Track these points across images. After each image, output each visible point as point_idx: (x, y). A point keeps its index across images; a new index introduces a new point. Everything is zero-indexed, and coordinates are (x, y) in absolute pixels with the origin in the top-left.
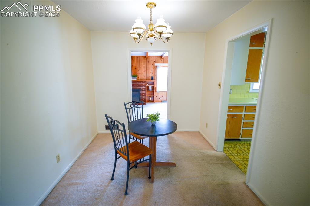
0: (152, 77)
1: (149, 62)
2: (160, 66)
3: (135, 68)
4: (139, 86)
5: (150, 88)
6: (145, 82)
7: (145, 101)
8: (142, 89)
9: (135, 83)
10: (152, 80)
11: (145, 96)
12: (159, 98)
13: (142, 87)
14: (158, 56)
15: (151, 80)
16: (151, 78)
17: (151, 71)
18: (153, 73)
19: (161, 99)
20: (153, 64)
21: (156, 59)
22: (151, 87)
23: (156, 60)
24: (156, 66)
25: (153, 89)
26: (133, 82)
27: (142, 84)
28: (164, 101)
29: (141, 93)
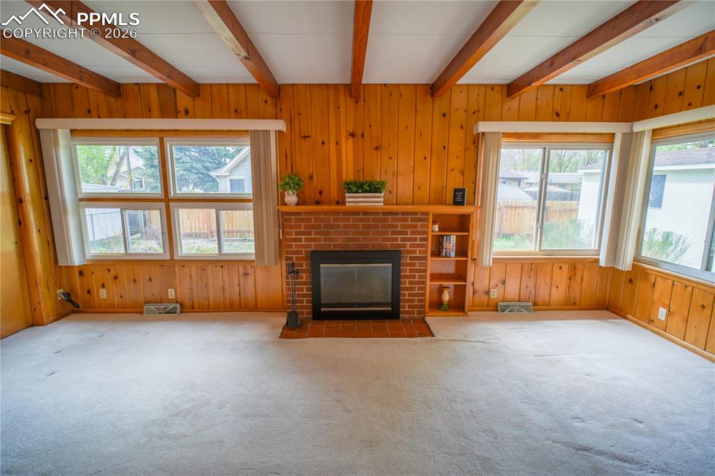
0: (463, 190)
1: (444, 115)
2: (506, 135)
3: (377, 148)
4: (394, 233)
5: (451, 242)
6: (427, 213)
7: (423, 307)
8: (410, 252)
9: (374, 220)
10: (462, 204)
11: (424, 283)
12: (488, 293)
13: (410, 239)
14: (492, 87)
15: (456, 203)
16: (455, 196)
17: (455, 163)
18: (462, 173)
19: (495, 294)
20: (467, 127)
21: (481, 98)
22: (453, 238)
23: (481, 109)
24: (483, 133)
25: (462, 250)
26: (365, 213)
27: (408, 227)
28: (508, 307)
29: (406, 271)
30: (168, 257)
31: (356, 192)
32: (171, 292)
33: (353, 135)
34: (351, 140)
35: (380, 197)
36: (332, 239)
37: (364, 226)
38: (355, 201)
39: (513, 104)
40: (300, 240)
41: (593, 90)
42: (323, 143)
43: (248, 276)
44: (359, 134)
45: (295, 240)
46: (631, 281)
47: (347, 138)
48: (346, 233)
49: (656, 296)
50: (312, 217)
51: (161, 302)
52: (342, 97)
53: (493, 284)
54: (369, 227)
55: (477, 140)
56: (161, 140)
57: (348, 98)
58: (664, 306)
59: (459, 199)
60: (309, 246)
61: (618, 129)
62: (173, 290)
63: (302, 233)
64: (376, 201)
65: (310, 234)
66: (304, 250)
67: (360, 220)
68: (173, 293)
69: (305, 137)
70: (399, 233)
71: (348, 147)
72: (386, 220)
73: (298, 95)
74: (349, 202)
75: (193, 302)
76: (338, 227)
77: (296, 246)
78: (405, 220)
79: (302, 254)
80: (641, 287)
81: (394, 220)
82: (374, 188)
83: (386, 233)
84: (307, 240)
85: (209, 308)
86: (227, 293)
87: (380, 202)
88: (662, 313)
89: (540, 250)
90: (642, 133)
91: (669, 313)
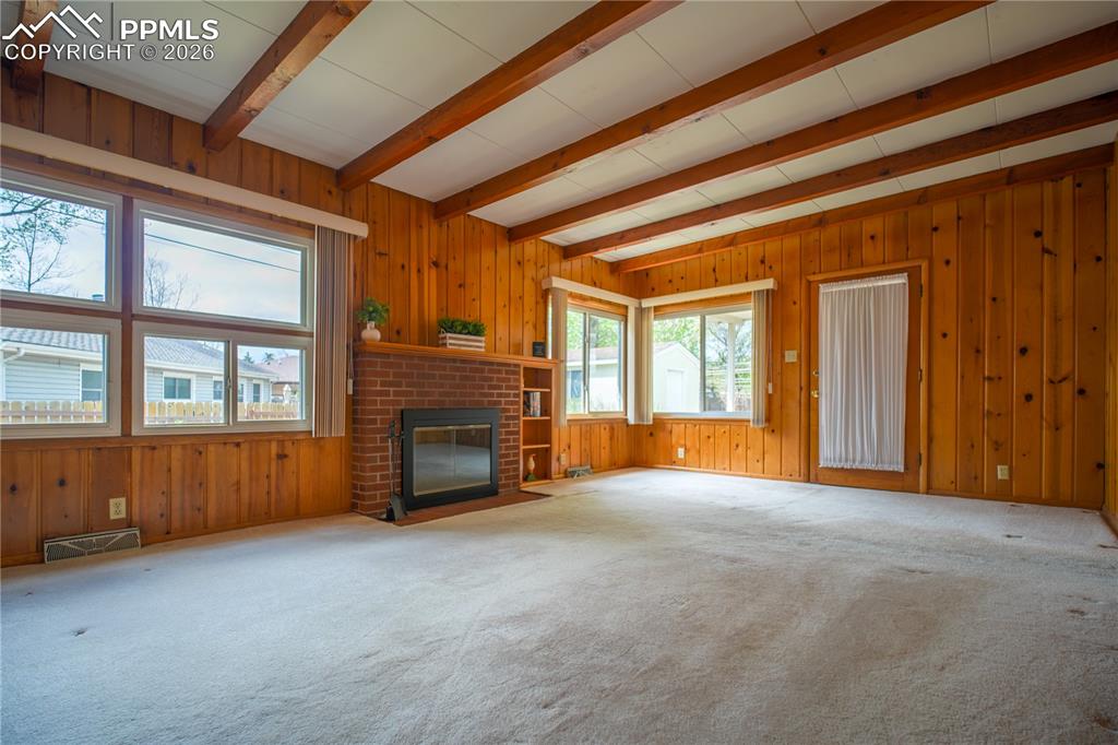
0: (541, 344)
1: (519, 263)
4: (490, 387)
5: (536, 399)
6: (517, 366)
7: (518, 476)
8: (504, 410)
9: (471, 370)
11: (518, 447)
12: (558, 459)
13: (505, 395)
14: (553, 246)
16: (535, 350)
17: (529, 316)
19: (564, 459)
20: (536, 280)
21: (546, 254)
22: (538, 395)
23: (547, 265)
25: (545, 408)
26: (463, 361)
27: (503, 380)
28: (574, 472)
29: (501, 433)
30: (116, 431)
31: (460, 333)
32: (118, 505)
33: (436, 264)
34: (434, 271)
35: (480, 341)
36: (427, 394)
37: (462, 378)
38: (456, 343)
39: (566, 265)
40: (387, 394)
41: (616, 267)
42: (403, 267)
43: (285, 460)
44: (443, 264)
45: (380, 393)
46: (651, 434)
47: (430, 267)
48: (442, 386)
49: (674, 440)
50: (404, 362)
51: (88, 530)
52: (425, 216)
53: (562, 450)
54: (466, 378)
55: (544, 294)
56: (128, 205)
57: (432, 221)
58: (681, 447)
59: (539, 352)
60: (399, 402)
61: (631, 303)
62: (123, 501)
63: (391, 384)
64: (476, 346)
65: (399, 385)
66: (391, 407)
67: (458, 369)
68: (123, 508)
69: (380, 254)
70: (495, 387)
71: (431, 276)
72: (482, 371)
73: (374, 197)
74: (450, 344)
75: (169, 522)
76: (434, 377)
77: (382, 402)
78: (499, 372)
79: (388, 413)
80: (661, 435)
81: (490, 371)
82: (477, 330)
83: (482, 387)
84: (396, 394)
85: (206, 527)
86: (245, 494)
87: (480, 347)
88: (681, 452)
89: (589, 412)
90: (649, 308)
91: (686, 451)
